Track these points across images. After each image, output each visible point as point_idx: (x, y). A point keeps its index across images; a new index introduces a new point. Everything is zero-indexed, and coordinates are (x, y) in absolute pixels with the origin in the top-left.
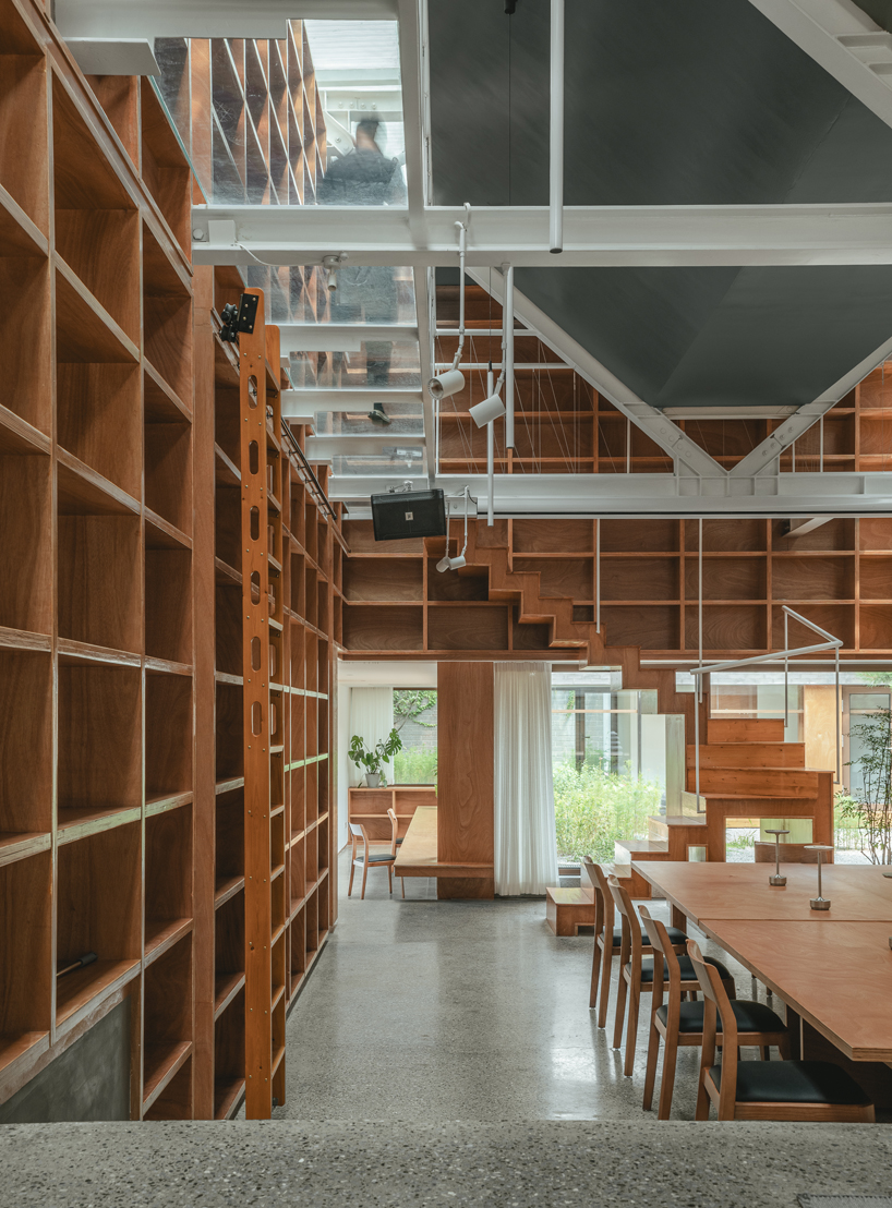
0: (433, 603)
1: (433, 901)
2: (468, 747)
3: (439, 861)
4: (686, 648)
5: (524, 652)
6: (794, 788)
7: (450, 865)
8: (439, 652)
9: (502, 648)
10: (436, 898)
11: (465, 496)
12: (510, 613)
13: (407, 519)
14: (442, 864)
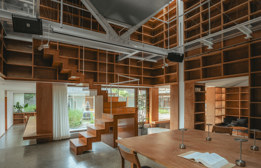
0: (35, 66)
1: (35, 145)
2: (45, 104)
3: (37, 134)
4: (99, 82)
5: (61, 81)
6: (130, 111)
7: (40, 135)
8: (37, 79)
9: (55, 79)
10: (36, 144)
11: (49, 27)
12: (58, 70)
13: (27, 26)
14: (38, 135)
